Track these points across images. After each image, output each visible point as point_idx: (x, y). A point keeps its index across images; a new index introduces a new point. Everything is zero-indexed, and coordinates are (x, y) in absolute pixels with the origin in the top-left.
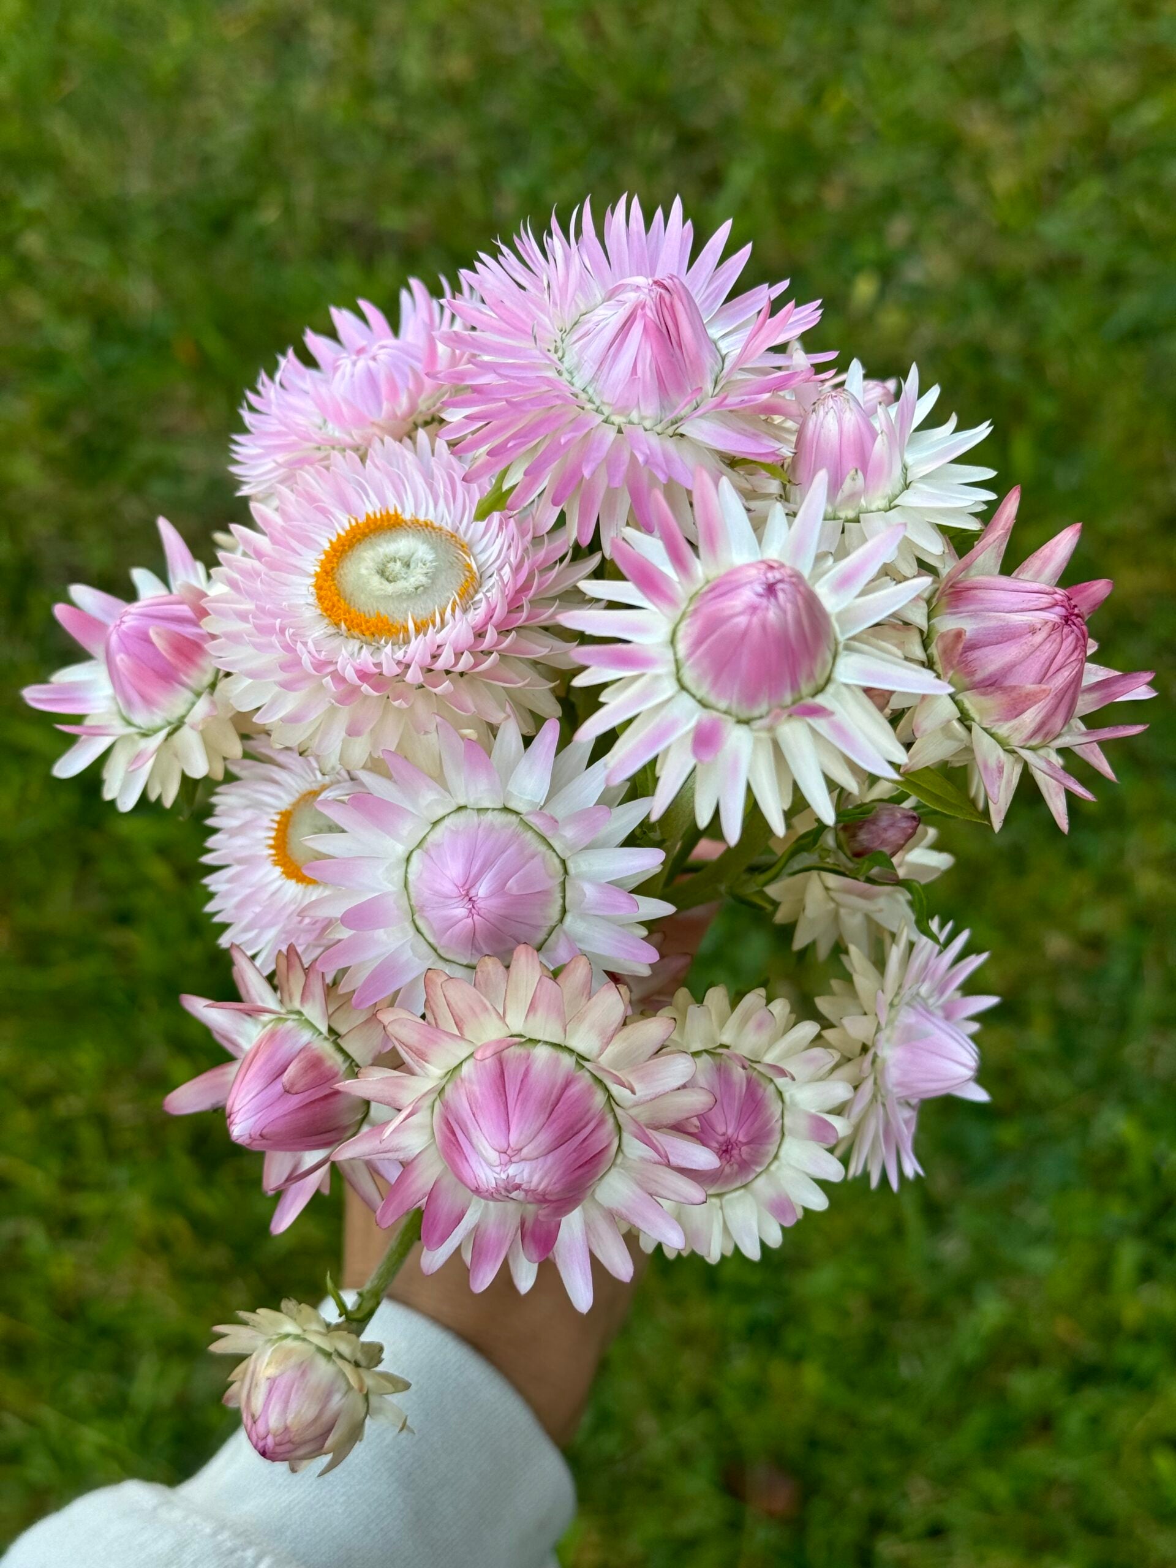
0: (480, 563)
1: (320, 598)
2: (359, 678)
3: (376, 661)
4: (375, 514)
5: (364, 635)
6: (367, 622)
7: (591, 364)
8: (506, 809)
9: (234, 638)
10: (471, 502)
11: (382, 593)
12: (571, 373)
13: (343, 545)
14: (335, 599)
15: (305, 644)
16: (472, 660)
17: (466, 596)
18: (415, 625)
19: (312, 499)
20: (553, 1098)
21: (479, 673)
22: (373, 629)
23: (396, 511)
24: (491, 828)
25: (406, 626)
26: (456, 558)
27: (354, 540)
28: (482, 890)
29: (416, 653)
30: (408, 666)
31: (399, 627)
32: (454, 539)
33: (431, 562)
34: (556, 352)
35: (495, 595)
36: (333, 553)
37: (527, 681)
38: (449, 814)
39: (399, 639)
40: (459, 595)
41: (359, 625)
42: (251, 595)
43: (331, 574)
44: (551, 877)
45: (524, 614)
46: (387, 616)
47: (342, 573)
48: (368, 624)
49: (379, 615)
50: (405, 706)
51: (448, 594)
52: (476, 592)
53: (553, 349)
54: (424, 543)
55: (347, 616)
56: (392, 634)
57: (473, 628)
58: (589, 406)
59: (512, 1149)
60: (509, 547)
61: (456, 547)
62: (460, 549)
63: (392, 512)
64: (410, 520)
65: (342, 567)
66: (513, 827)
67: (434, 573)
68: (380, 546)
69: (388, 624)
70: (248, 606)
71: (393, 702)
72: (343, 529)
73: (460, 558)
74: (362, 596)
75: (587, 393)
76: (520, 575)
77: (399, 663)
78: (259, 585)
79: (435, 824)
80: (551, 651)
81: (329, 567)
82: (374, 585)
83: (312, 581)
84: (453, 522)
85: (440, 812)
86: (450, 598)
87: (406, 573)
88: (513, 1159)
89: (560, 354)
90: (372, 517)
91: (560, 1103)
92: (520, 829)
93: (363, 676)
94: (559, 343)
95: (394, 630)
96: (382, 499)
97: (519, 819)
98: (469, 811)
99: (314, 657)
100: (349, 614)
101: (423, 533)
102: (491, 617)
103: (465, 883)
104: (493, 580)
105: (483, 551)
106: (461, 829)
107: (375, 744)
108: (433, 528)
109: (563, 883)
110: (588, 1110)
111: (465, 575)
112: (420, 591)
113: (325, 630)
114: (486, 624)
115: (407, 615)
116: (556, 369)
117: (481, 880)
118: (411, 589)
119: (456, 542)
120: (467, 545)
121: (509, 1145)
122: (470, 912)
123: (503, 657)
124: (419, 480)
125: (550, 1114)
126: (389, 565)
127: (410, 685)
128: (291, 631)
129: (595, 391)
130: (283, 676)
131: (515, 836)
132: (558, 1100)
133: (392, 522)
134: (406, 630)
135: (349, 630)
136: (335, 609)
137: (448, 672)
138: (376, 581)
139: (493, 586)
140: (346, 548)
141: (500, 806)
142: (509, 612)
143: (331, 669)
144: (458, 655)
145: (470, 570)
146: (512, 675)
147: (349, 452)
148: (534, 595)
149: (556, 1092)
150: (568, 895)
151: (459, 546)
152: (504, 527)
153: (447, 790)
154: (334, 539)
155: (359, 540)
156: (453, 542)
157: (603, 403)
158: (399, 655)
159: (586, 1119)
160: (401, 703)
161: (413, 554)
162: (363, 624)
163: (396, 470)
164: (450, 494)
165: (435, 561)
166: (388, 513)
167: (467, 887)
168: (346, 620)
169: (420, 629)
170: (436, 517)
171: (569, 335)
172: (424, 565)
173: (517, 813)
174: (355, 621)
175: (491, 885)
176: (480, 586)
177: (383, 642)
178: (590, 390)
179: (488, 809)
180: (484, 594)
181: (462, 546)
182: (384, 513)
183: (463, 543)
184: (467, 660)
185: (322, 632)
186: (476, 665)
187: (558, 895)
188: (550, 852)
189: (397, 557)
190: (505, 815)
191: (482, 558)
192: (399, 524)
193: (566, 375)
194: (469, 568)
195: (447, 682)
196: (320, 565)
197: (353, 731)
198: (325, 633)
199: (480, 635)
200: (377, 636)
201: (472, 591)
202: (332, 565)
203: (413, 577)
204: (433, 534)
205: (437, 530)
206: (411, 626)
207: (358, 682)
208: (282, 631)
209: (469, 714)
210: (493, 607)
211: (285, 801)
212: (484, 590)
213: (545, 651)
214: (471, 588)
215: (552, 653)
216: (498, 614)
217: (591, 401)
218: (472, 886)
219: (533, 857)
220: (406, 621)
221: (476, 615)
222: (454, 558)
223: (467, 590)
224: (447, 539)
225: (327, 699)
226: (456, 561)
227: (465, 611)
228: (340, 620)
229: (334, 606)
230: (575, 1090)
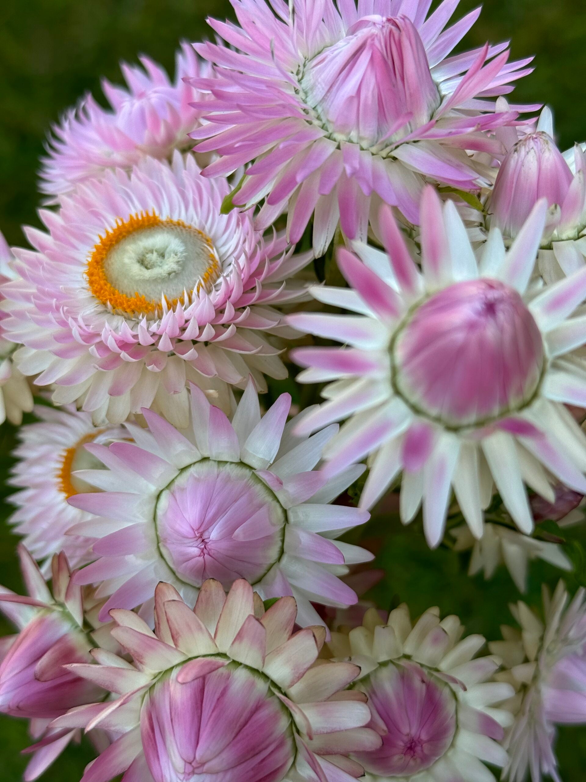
0: (221, 254)
1: (91, 283)
2: (120, 347)
3: (135, 333)
4: (137, 215)
5: (126, 312)
6: (128, 301)
7: (323, 86)
8: (242, 464)
9: (21, 315)
10: (215, 204)
11: (141, 277)
12: (306, 93)
13: (111, 241)
14: (102, 282)
15: (75, 320)
16: (213, 331)
17: (210, 280)
18: (168, 303)
19: (87, 205)
20: (242, 720)
21: (219, 342)
22: (133, 307)
23: (154, 213)
24: (228, 479)
25: (160, 304)
26: (202, 250)
27: (120, 237)
28: (214, 534)
29: (166, 327)
30: (160, 336)
31: (155, 305)
32: (200, 235)
33: (182, 253)
34: (298, 74)
35: (232, 279)
36: (103, 247)
37: (259, 349)
38: (195, 463)
39: (154, 314)
40: (204, 279)
41: (121, 304)
42: (36, 280)
43: (100, 263)
44: (273, 525)
45: (257, 294)
46: (144, 296)
47: (110, 262)
48: (129, 303)
49: (137, 296)
50: (157, 370)
51: (195, 279)
52: (218, 277)
53: (295, 72)
54: (176, 237)
55: (112, 297)
56: (149, 312)
57: (214, 306)
58: (316, 122)
59: (197, 762)
60: (244, 241)
61: (203, 241)
62: (206, 243)
63: (151, 215)
64: (166, 221)
65: (110, 258)
66: (246, 480)
67: (184, 262)
68: (141, 241)
69: (145, 303)
70: (33, 290)
71: (147, 367)
72: (112, 227)
73: (205, 250)
74: (126, 281)
75: (317, 111)
76: (252, 263)
77: (154, 335)
78: (41, 273)
79: (183, 470)
80: (279, 324)
81: (99, 258)
82: (135, 271)
83: (85, 269)
84: (200, 223)
85: (187, 461)
86: (196, 281)
87: (161, 262)
88: (196, 771)
89: (300, 76)
90: (135, 218)
91: (248, 726)
92: (252, 482)
93: (124, 345)
94: (301, 68)
95: (150, 308)
96: (143, 203)
97: (251, 472)
98: (211, 463)
99: (84, 330)
100: (114, 295)
101: (176, 231)
102: (230, 297)
103: (201, 526)
104: (231, 267)
105: (224, 244)
106: (202, 477)
107: (134, 402)
108: (184, 227)
109: (284, 530)
110: (271, 734)
111: (209, 263)
112: (172, 276)
113: (96, 309)
114: (226, 302)
115: (161, 295)
116: (295, 88)
117: (214, 525)
118: (164, 275)
119: (202, 237)
120: (211, 240)
121: (195, 758)
122: (202, 551)
123: (239, 329)
124: (174, 190)
125: (237, 734)
126: (147, 256)
127: (163, 353)
128: (65, 308)
129: (323, 110)
130: (58, 346)
131: (247, 487)
132: (246, 722)
133: (151, 222)
134: (160, 307)
135: (114, 308)
136: (102, 291)
137: (195, 342)
138: (136, 269)
139: (231, 272)
140: (114, 243)
141: (237, 460)
142: (243, 293)
143: (98, 340)
144: (201, 328)
145: (213, 259)
146: (247, 344)
147: (118, 169)
148: (265, 279)
149: (245, 715)
150: (287, 539)
151: (204, 241)
152: (241, 224)
153: (195, 444)
154: (104, 236)
155: (124, 237)
156: (200, 238)
157: (328, 120)
158: (154, 327)
159: (267, 742)
160: (153, 367)
161: (167, 247)
162: (125, 303)
163: (156, 183)
164: (197, 199)
165: (186, 252)
166: (147, 214)
167: (201, 530)
168: (111, 300)
169: (172, 306)
170: (187, 219)
171: (310, 62)
172: (176, 255)
173: (250, 468)
174: (118, 300)
175: (223, 530)
176: (222, 271)
177: (141, 317)
178: (320, 110)
179: (226, 462)
180: (225, 278)
181: (207, 240)
182: (144, 215)
183: (207, 238)
184: (208, 333)
185: (92, 310)
186: (217, 336)
187: (278, 539)
188: (274, 503)
189: (154, 249)
190: (240, 469)
191: (223, 250)
192: (157, 224)
193: (302, 95)
194: (213, 258)
195: (193, 349)
196: (92, 256)
197: (115, 392)
198: (95, 311)
199: (220, 311)
200: (136, 313)
201: (214, 275)
202: (102, 256)
203: (167, 264)
204: (184, 231)
205: (187, 229)
206: (164, 303)
207: (118, 350)
208: (58, 308)
209: (210, 377)
210: (231, 289)
211: (71, 440)
212: (225, 275)
213: (274, 324)
214: (214, 273)
215: (279, 326)
216: (235, 295)
217: (318, 118)
218: (206, 529)
219: (260, 506)
220: (160, 300)
221: (218, 295)
222: (200, 250)
223: (210, 275)
224: (195, 235)
225: (92, 365)
226: (203, 252)
227: (209, 292)
228: (107, 300)
229: (102, 289)
230: (263, 714)
